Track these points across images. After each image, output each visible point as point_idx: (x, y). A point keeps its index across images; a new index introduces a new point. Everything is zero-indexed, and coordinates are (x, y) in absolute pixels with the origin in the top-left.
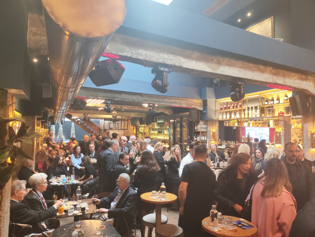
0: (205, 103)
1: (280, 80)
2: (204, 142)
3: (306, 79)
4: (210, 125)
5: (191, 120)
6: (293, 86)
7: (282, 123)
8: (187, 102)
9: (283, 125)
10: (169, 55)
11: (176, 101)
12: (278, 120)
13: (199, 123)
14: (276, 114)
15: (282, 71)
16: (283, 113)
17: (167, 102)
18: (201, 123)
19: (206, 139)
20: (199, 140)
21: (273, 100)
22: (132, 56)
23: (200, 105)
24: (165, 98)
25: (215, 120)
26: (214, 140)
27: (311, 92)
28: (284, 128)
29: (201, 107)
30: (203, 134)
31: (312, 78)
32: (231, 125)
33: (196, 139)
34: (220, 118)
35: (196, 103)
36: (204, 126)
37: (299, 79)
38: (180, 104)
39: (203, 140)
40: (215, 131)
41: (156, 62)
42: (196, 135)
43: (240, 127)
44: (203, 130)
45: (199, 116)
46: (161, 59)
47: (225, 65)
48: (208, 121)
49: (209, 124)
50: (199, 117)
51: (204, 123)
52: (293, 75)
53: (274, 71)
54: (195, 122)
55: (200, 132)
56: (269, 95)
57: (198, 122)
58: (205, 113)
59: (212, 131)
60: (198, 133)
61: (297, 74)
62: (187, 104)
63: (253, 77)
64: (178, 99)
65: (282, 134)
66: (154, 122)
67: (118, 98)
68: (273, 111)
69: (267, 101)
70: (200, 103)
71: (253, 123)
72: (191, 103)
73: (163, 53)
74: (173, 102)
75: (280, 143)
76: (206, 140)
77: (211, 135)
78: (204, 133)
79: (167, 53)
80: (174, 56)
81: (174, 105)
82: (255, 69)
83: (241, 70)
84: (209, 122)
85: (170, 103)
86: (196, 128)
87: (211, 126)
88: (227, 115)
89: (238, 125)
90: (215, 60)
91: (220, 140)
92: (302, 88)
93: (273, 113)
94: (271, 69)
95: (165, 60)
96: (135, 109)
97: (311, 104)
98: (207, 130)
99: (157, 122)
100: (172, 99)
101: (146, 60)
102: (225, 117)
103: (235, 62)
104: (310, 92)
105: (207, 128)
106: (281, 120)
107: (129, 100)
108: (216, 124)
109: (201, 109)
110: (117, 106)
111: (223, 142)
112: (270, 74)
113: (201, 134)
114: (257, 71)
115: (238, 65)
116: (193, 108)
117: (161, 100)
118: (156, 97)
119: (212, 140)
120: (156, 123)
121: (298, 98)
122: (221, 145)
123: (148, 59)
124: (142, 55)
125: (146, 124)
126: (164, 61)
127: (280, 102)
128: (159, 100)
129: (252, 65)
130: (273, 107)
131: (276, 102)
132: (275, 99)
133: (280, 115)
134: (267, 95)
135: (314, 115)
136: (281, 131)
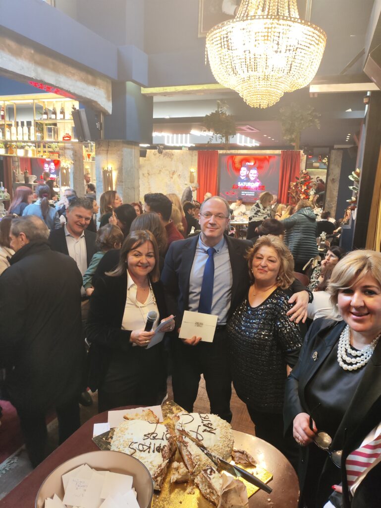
1: (49, 77)
3: (94, 84)
7: (70, 153)
9: (72, 156)
12: (64, 148)
14: (60, 139)
15: (53, 61)
16: (70, 137)
21: (55, 113)
27: (102, 106)
28: (73, 162)
31: (103, 82)
37: (82, 80)
52: (73, 72)
56: (49, 103)
61: (79, 72)
65: (70, 170)
68: (56, 132)
69: (46, 113)
71: (33, 150)
75: (67, 185)
89: (7, 152)
92: (88, 97)
93: (56, 135)
97: (103, 125)
104: (99, 105)
106: (68, 149)
112: (30, 61)
121: (84, 113)
127: (66, 118)
130: (55, 125)
131: (60, 116)
132: (58, 112)
133: (65, 139)
134: (46, 103)
135: (109, 142)
136: (69, 166)
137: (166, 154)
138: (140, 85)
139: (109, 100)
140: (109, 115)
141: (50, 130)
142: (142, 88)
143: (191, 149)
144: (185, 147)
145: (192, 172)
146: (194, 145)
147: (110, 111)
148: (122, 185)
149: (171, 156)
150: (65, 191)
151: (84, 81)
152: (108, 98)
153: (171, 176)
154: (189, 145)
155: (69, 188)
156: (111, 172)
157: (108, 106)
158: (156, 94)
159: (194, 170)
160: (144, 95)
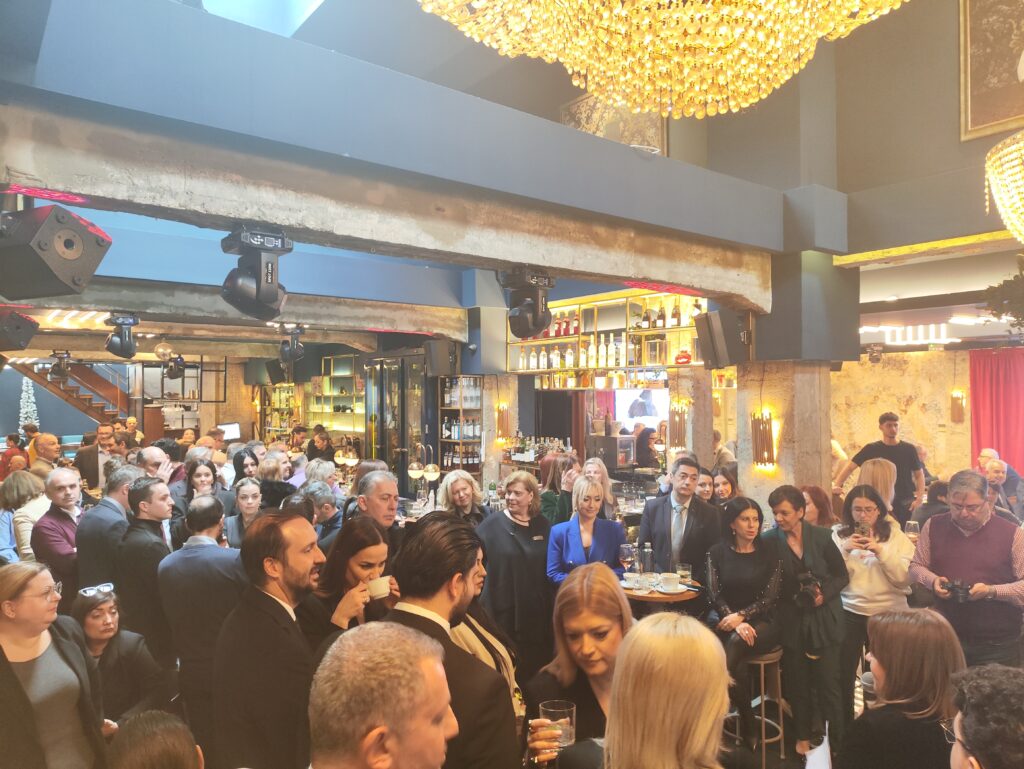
0: (474, 320)
1: (658, 270)
2: (474, 444)
3: (738, 265)
4: (491, 389)
5: (430, 374)
6: (697, 286)
7: (687, 384)
8: (415, 317)
9: (691, 390)
10: (281, 192)
11: (378, 312)
12: (678, 376)
13: (457, 382)
14: (671, 361)
15: (667, 242)
16: (689, 357)
17: (346, 318)
18: (463, 381)
19: (477, 434)
20: (456, 437)
21: (662, 316)
22: (134, 196)
23: (458, 325)
24: (339, 304)
25: (507, 372)
26: (503, 436)
27: (753, 301)
28: (692, 401)
29: (460, 330)
30: (470, 419)
31: (754, 259)
32: (558, 386)
33: (447, 433)
34: (521, 366)
35: (444, 319)
36: (474, 393)
37: (716, 262)
38: (392, 322)
39: (469, 437)
40: (506, 407)
41: (232, 216)
42: (449, 421)
43: (583, 391)
44: (468, 405)
45: (456, 359)
46: (248, 205)
47: (484, 224)
48: (483, 375)
49: (487, 386)
50: (458, 365)
51: (472, 384)
52: (699, 252)
53: (639, 242)
54: (443, 381)
55: (458, 411)
56: (653, 300)
57: (453, 381)
58: (474, 352)
59: (496, 407)
60: (454, 415)
61: (710, 250)
62: (415, 323)
63: (573, 263)
64: (382, 307)
65: (686, 417)
66: (320, 374)
67: (162, 304)
68: (663, 349)
69: (647, 318)
70: (459, 320)
71: (621, 377)
72: (428, 318)
73: (257, 184)
74: (367, 318)
75: (681, 443)
76: (480, 437)
77: (494, 418)
78: (473, 416)
79: (274, 187)
80: (299, 196)
81: (371, 326)
82: (582, 236)
83: (535, 240)
84: (487, 377)
85: (357, 318)
86: (447, 401)
87: (494, 392)
88: (541, 358)
89: (578, 384)
90: (448, 211)
91: (521, 435)
92: (726, 290)
93: (663, 355)
94: (632, 235)
95: (267, 212)
96: (239, 335)
97: (753, 335)
98: (482, 405)
99: (329, 374)
100: (364, 306)
101: (190, 211)
102: (533, 362)
103: (518, 216)
104: (747, 300)
105: (480, 398)
106: (685, 377)
107: (203, 311)
108: (510, 385)
109: (463, 337)
110: (171, 328)
111: (528, 442)
112: (628, 250)
113: (461, 418)
114: (588, 243)
115: (526, 227)
116: (437, 334)
117: (324, 311)
118: (306, 300)
119: (498, 436)
120: (326, 379)
121: (718, 317)
122: (521, 450)
123: (199, 209)
124: (174, 195)
125: (295, 381)
126: (264, 214)
127: (682, 324)
128: (316, 309)
129: (571, 226)
130: (662, 337)
131: (671, 322)
132: (669, 313)
133: (680, 361)
134: (648, 301)
135: (764, 365)
136: (686, 409)
137: (888, 362)
138: (832, 252)
139: (766, 288)
140: (765, 315)
141: (653, 347)
142: (834, 257)
143: (949, 348)
144: (936, 345)
145: (958, 399)
146: (959, 341)
147: (768, 307)
148: (793, 448)
149: (901, 365)
150: (677, 453)
151: (719, 264)
152: (764, 285)
153: (904, 408)
154: (947, 341)
155: (684, 449)
156: (769, 421)
157: (764, 300)
158: (866, 263)
159: (961, 392)
160: (840, 269)
